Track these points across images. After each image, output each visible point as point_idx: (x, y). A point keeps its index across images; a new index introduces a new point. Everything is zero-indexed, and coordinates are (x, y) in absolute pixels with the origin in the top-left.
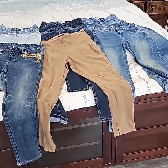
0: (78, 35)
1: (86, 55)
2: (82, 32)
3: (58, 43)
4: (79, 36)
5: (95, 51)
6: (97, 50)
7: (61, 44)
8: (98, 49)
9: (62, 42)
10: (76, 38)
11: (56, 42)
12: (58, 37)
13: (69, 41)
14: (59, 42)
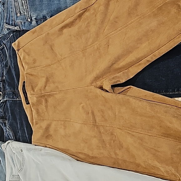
0: (27, 57)
1: (91, 40)
2: (18, 46)
3: (46, 107)
4: (29, 55)
5: (80, 16)
6: (78, 10)
7: (50, 100)
8: (76, 8)
9: (44, 97)
10: (35, 61)
11: (40, 111)
12: (28, 103)
13: (44, 80)
14: (44, 103)
